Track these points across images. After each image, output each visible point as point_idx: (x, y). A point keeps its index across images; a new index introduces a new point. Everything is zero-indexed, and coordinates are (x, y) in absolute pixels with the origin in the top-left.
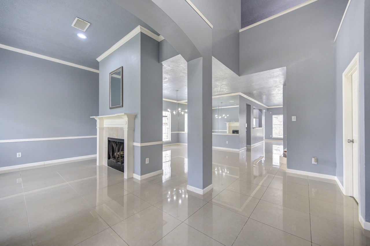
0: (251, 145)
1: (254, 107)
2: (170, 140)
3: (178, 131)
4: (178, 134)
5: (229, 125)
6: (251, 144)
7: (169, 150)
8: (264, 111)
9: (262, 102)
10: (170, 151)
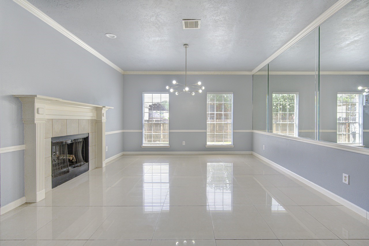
2: (232, 144)
3: (252, 130)
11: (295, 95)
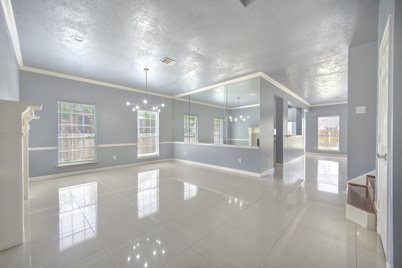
0: (282, 163)
1: (289, 103)
2: (158, 154)
3: (173, 141)
4: (172, 146)
5: (252, 131)
6: (284, 162)
7: (157, 169)
8: (305, 111)
9: (302, 96)
10: (159, 170)
11: (195, 117)
